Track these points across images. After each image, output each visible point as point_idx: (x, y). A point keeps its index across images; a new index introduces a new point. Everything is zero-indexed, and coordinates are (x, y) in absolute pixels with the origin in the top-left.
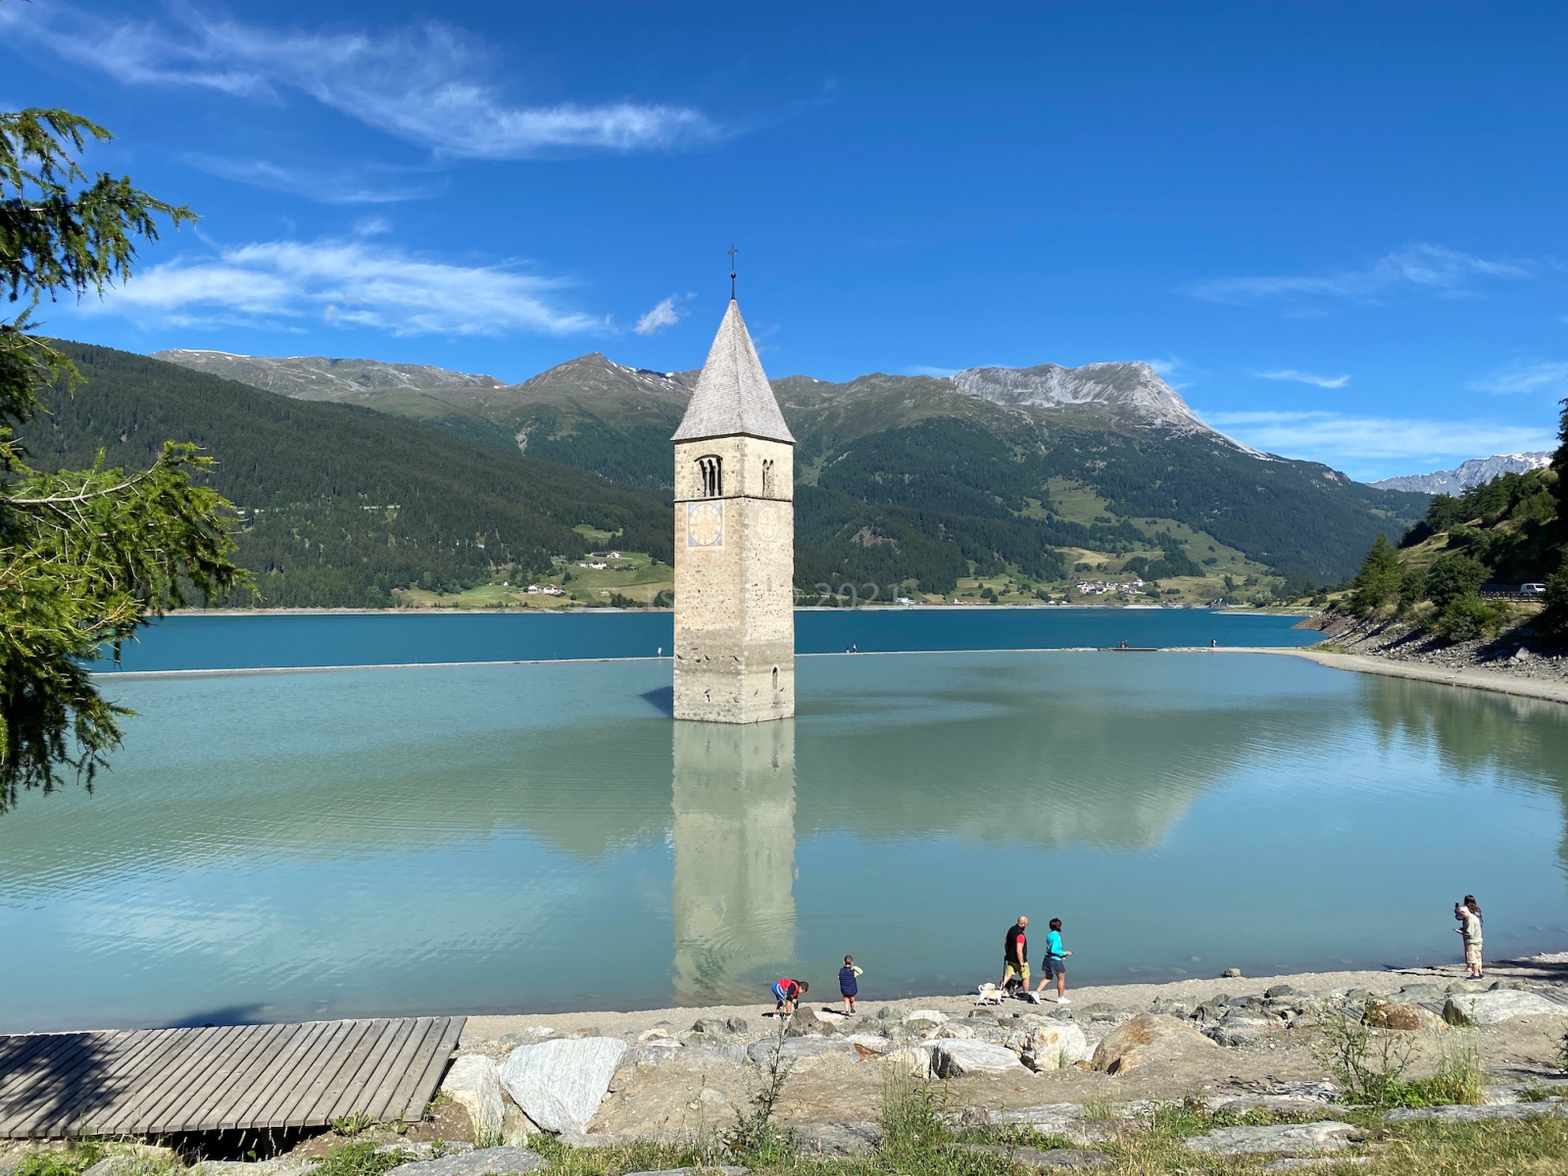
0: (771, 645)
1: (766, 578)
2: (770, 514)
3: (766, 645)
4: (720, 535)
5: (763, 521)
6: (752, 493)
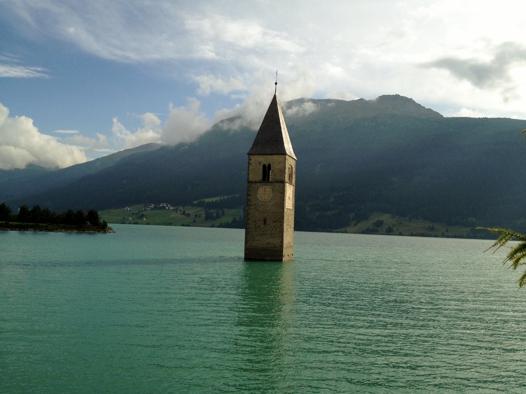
1: (262, 219)
2: (267, 189)
6: (254, 180)
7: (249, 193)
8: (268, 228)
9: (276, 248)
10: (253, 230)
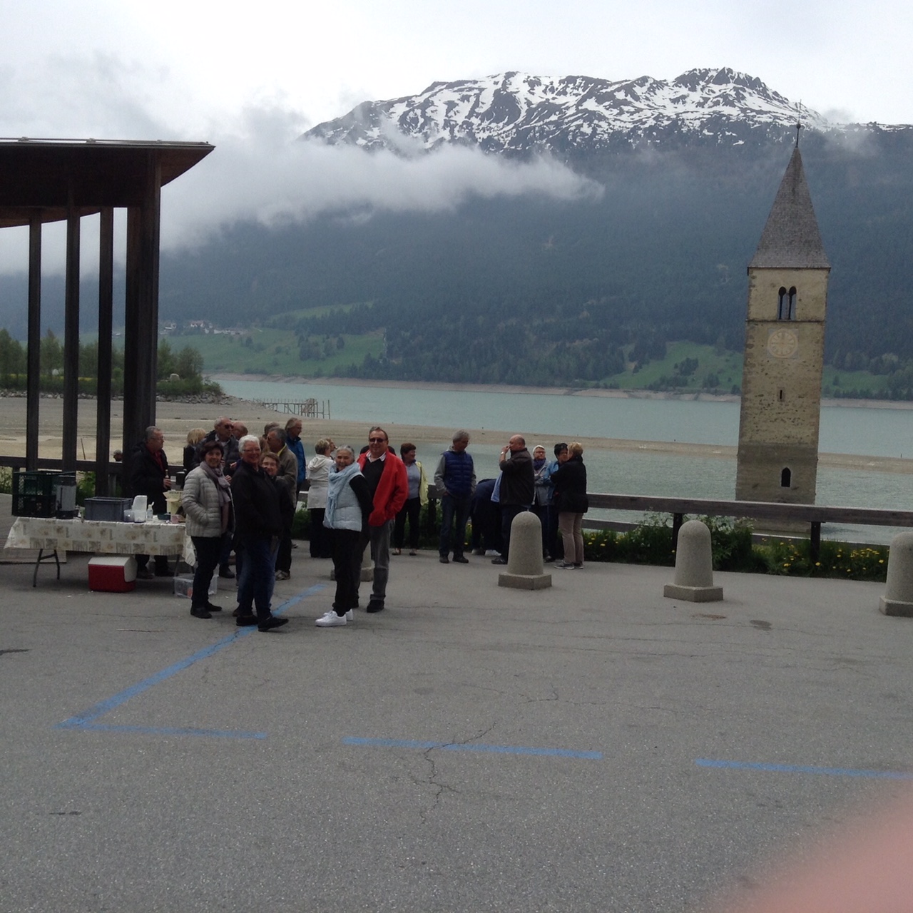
0: (778, 447)
1: (776, 391)
2: (786, 334)
3: (774, 448)
5: (773, 341)
6: (759, 317)
8: (788, 407)
9: (803, 446)
10: (757, 411)
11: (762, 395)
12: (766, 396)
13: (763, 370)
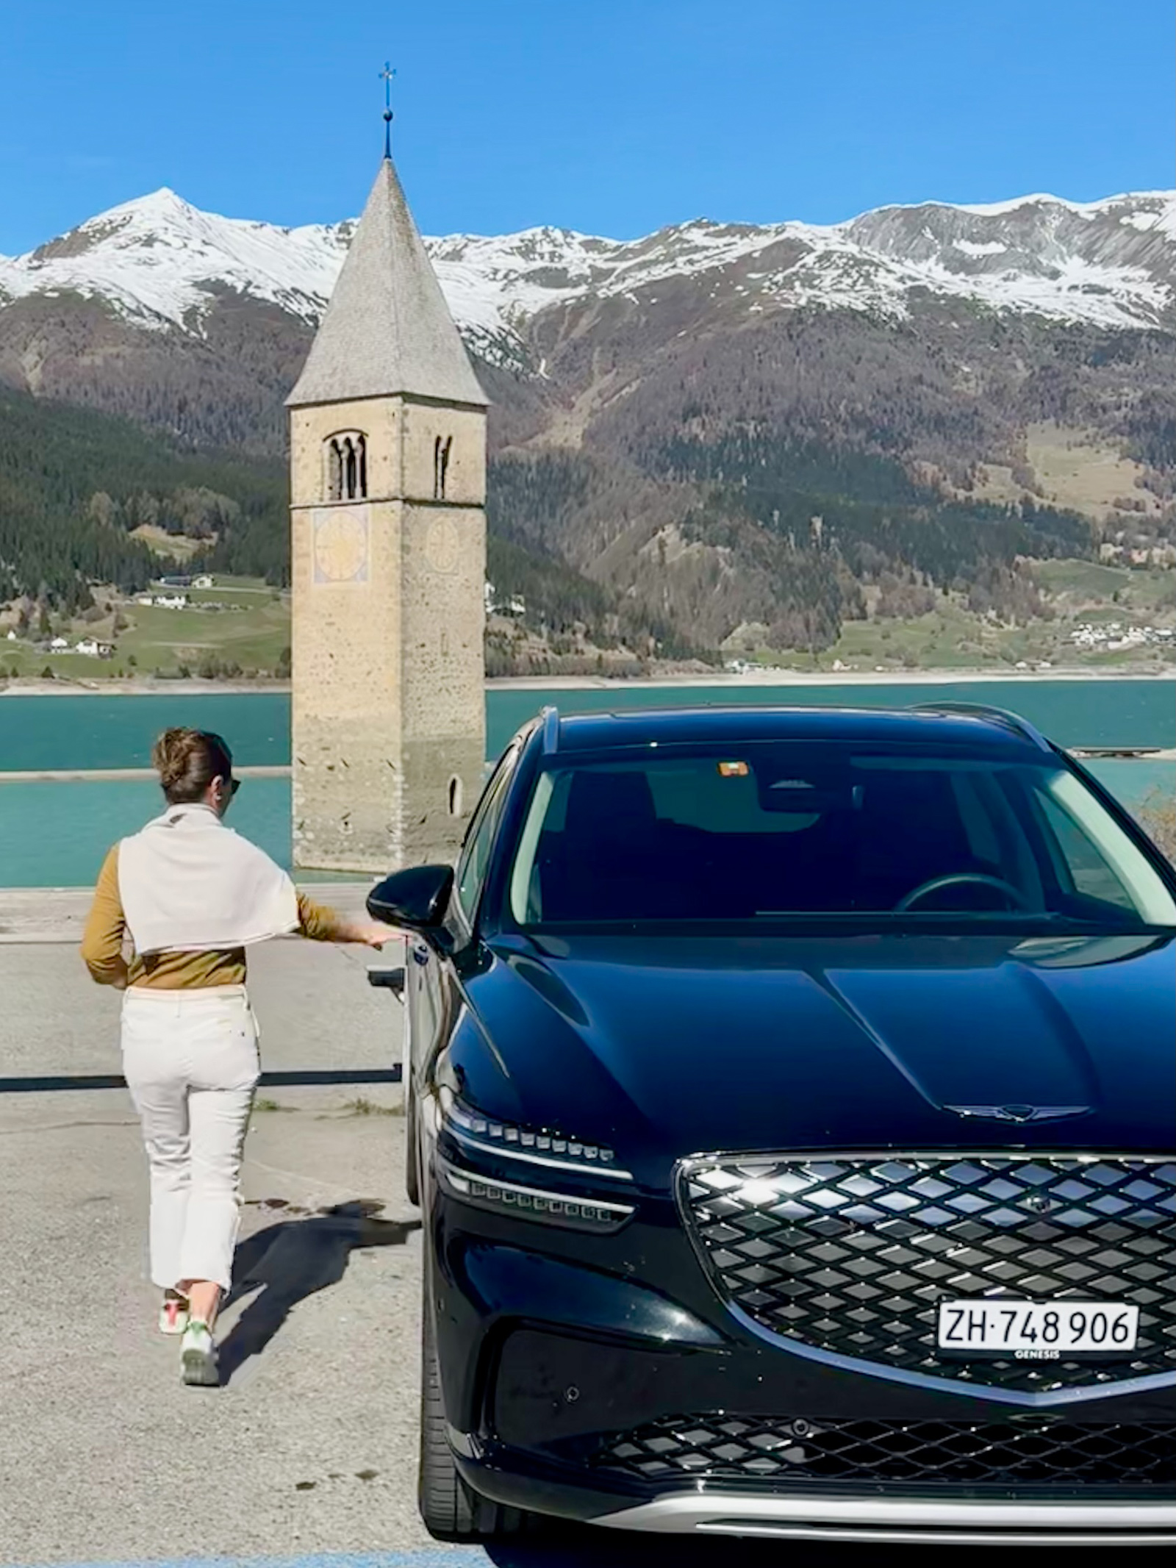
0: (448, 742)
1: (439, 634)
2: (446, 528)
3: (440, 744)
4: (365, 564)
5: (434, 541)
6: (416, 494)
7: (407, 542)
8: (454, 666)
9: (472, 736)
10: (419, 676)
11: (423, 646)
12: (428, 644)
13: (423, 595)
